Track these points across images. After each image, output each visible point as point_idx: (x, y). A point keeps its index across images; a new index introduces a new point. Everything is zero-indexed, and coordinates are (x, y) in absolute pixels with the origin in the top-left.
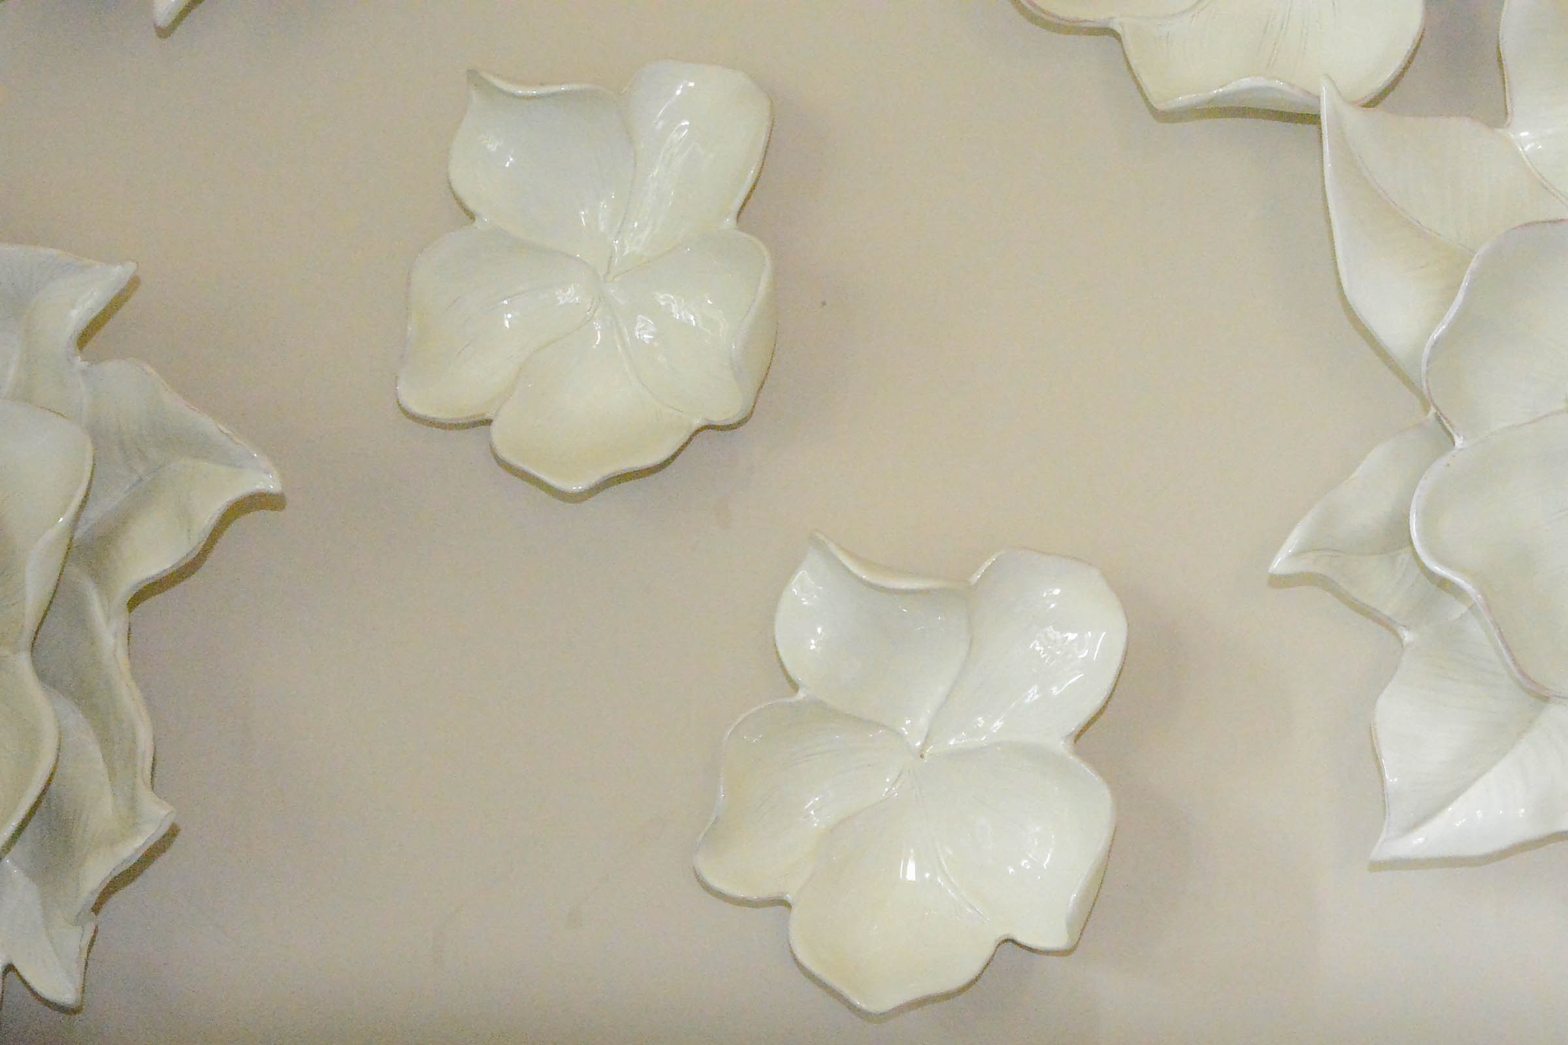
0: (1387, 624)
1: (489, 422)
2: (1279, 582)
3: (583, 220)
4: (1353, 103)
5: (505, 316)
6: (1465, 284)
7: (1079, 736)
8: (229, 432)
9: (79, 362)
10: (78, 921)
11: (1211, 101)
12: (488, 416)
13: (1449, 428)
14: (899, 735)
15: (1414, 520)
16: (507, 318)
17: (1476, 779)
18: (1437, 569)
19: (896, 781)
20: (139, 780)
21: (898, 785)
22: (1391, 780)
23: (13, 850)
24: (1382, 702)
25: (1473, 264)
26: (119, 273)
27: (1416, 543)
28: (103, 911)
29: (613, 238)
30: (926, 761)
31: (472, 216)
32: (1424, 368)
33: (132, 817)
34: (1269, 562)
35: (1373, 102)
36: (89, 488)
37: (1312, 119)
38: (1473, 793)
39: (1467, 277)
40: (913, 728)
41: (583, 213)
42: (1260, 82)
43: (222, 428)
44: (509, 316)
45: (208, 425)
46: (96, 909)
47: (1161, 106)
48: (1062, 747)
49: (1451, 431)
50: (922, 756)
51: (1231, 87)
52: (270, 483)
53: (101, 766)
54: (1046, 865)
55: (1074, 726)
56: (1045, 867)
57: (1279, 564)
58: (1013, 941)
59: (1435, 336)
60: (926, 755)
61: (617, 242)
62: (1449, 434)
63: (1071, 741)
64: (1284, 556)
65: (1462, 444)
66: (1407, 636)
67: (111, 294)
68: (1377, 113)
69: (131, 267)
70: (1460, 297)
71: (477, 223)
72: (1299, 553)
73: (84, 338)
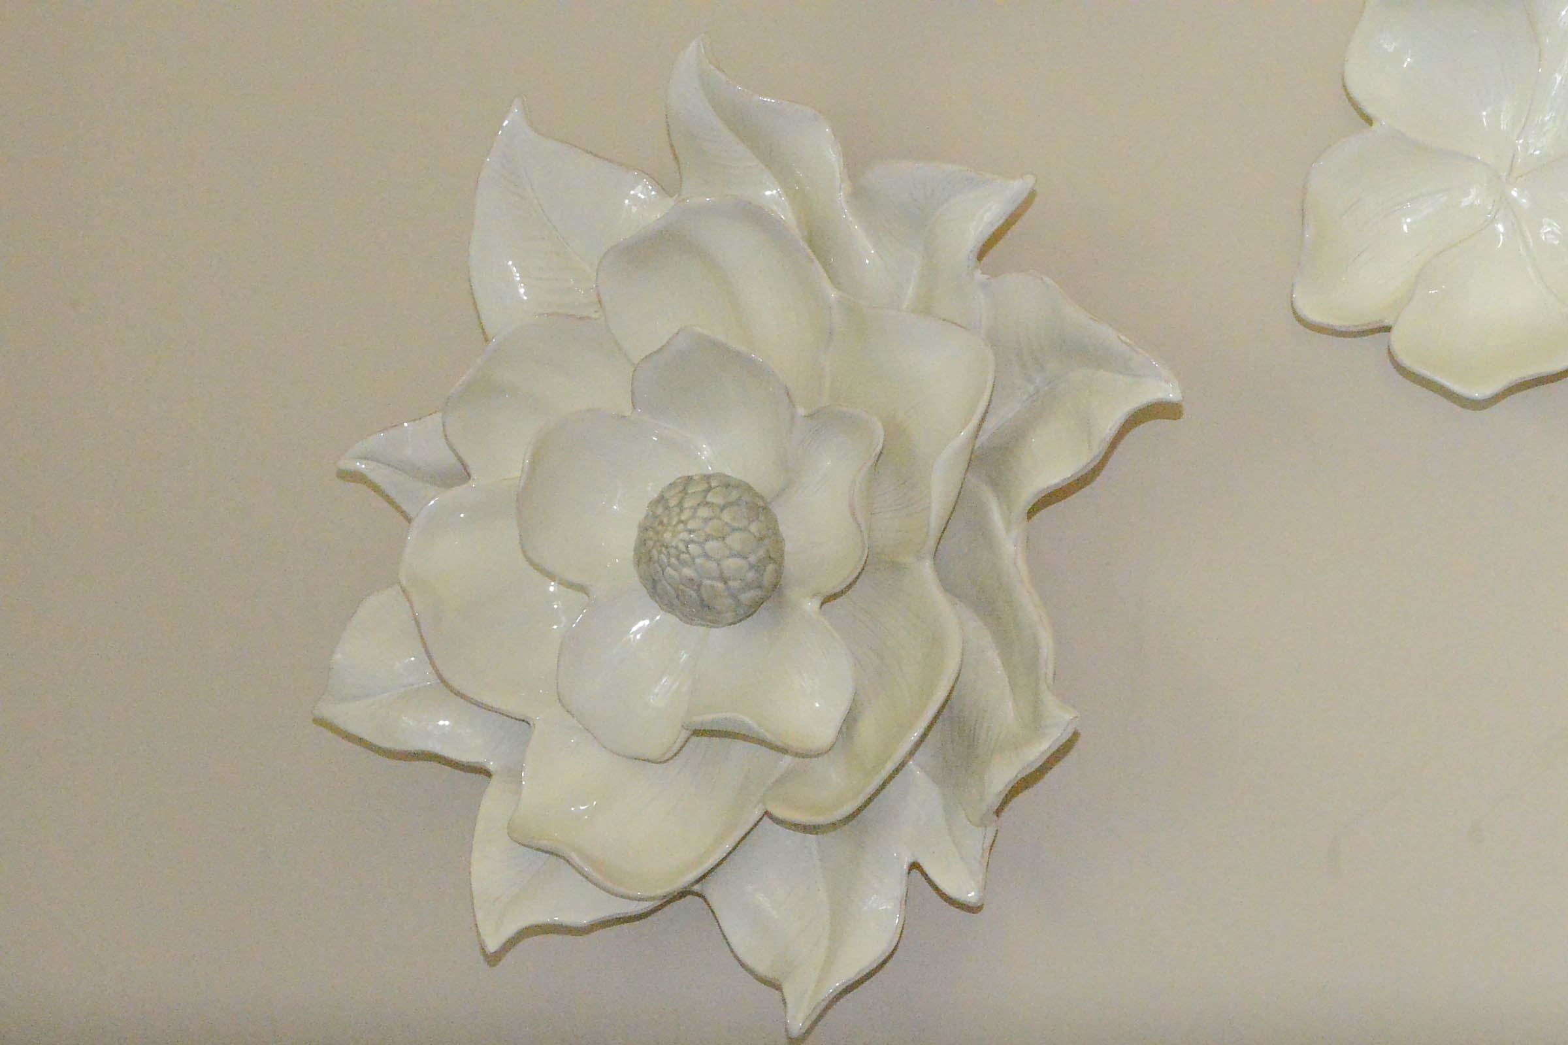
1: (1388, 329)
3: (1484, 120)
5: (1403, 220)
8: (1131, 342)
9: (979, 275)
10: (982, 823)
12: (1387, 322)
16: (1406, 222)
20: (1043, 686)
23: (917, 754)
26: (1017, 187)
28: (1004, 814)
29: (1515, 138)
31: (1369, 120)
33: (1035, 721)
36: (990, 402)
41: (1484, 113)
43: (1123, 338)
44: (1409, 220)
45: (1109, 334)
46: (998, 813)
52: (1170, 392)
53: (1000, 671)
61: (1521, 141)
67: (1011, 208)
69: (1030, 181)
71: (1375, 127)
73: (983, 252)
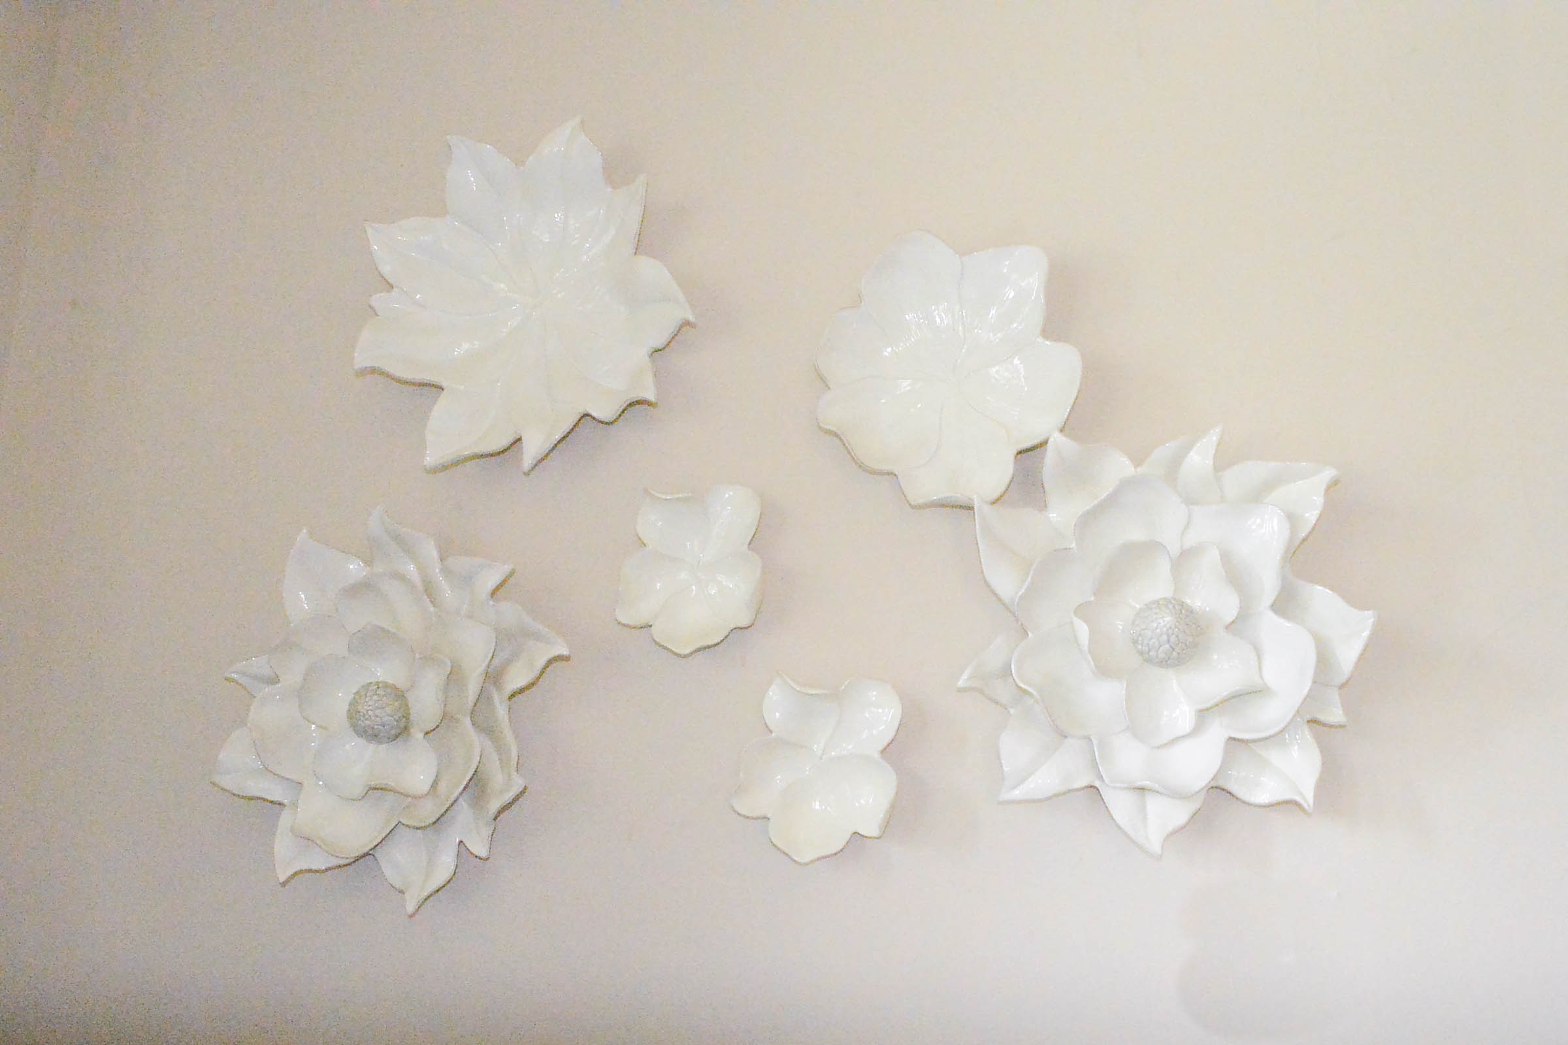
0: (1004, 706)
1: (651, 626)
2: (960, 690)
3: (688, 546)
4: (987, 502)
6: (1031, 573)
7: (883, 751)
8: (549, 631)
9: (492, 602)
10: (488, 824)
11: (932, 501)
12: (651, 624)
13: (1026, 630)
14: (812, 751)
15: (1013, 666)
16: (658, 585)
17: (1039, 768)
18: (1023, 686)
19: (811, 769)
20: (512, 769)
21: (812, 771)
22: (1005, 769)
23: (462, 796)
24: (1002, 738)
25: (1035, 565)
26: (507, 568)
27: (1014, 675)
28: (498, 820)
29: (700, 554)
30: (823, 761)
31: (645, 545)
32: (1016, 606)
33: (509, 783)
34: (957, 683)
35: (994, 502)
36: (494, 652)
37: (971, 509)
39: (1032, 571)
40: (818, 748)
41: (688, 544)
42: (951, 495)
45: (541, 628)
46: (495, 820)
47: (913, 503)
48: (877, 755)
50: (821, 759)
52: (565, 651)
53: (497, 762)
55: (881, 748)
56: (870, 804)
57: (961, 683)
58: (858, 833)
59: (1020, 593)
60: (823, 759)
61: (702, 555)
62: (1026, 632)
63: (880, 753)
64: (963, 681)
65: (1031, 636)
66: (1012, 711)
67: (504, 577)
68: (996, 507)
69: (512, 566)
70: (1030, 578)
71: (647, 548)
72: (969, 679)
73: (493, 594)
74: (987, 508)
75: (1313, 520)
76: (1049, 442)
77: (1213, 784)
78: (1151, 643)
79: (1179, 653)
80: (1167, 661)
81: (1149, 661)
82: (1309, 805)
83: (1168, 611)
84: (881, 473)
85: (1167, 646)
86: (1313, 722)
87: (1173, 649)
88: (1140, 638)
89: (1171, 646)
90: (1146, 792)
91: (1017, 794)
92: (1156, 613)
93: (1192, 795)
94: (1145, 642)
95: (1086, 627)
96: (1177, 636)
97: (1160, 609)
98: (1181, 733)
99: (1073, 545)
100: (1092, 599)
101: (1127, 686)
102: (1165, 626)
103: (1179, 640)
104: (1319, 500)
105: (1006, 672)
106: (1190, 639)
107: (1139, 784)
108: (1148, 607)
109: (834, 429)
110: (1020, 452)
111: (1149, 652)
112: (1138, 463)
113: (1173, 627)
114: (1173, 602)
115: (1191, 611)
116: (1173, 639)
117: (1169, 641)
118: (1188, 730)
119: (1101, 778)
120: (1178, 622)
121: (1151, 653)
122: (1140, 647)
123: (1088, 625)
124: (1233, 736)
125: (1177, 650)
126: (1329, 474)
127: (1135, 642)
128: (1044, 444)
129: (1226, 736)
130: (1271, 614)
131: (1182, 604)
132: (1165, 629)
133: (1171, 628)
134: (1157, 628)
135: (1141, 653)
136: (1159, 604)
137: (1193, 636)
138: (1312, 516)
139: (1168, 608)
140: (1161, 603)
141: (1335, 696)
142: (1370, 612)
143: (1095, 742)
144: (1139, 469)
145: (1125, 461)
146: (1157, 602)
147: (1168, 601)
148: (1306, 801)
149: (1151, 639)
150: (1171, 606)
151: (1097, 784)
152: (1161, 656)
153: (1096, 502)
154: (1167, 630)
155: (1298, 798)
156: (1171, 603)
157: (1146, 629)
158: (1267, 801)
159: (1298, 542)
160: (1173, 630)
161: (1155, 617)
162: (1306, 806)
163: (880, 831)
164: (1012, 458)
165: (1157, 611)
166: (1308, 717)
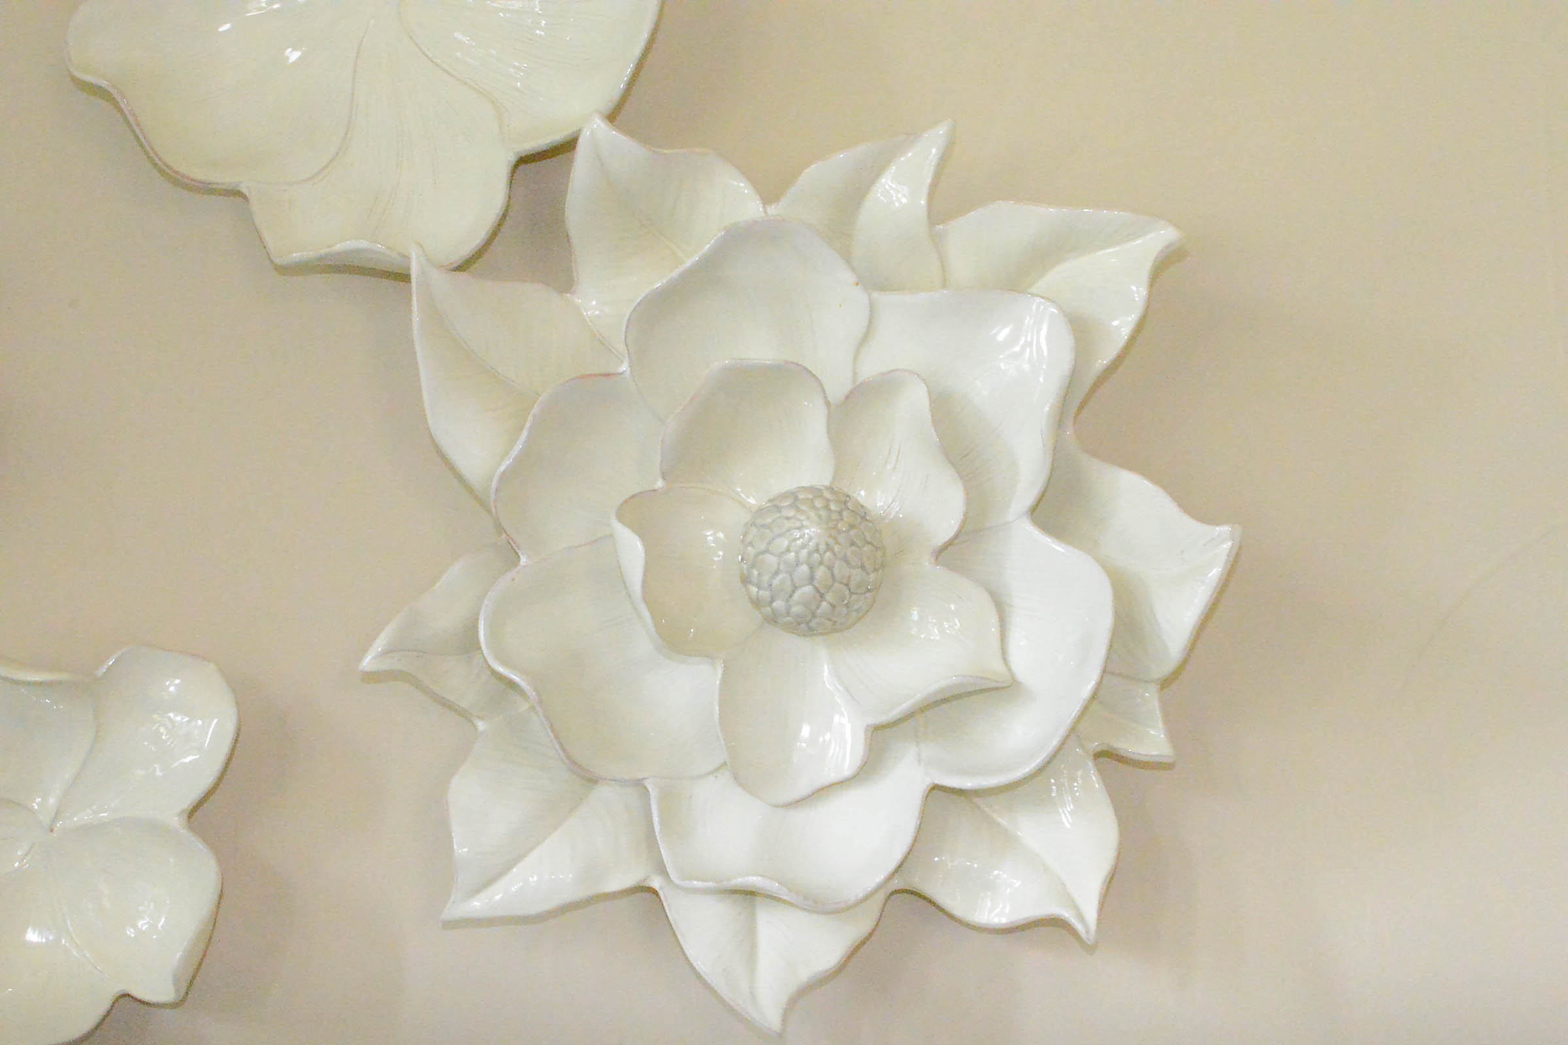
0: (464, 714)
2: (371, 677)
4: (441, 267)
6: (528, 425)
7: (193, 812)
11: (321, 258)
13: (516, 548)
14: (31, 810)
15: (482, 627)
17: (532, 849)
18: (501, 669)
19: (26, 855)
21: (29, 857)
22: (461, 850)
24: (455, 782)
25: (536, 409)
27: (485, 651)
30: (55, 835)
32: (493, 496)
34: (360, 659)
35: (462, 267)
37: (405, 277)
38: (529, 861)
39: (530, 418)
40: (43, 803)
42: (363, 244)
47: (278, 261)
48: (175, 821)
49: (518, 551)
50: (52, 831)
51: (339, 247)
54: (162, 927)
55: (187, 801)
56: (160, 928)
57: (368, 662)
58: (129, 995)
59: (502, 468)
60: (55, 829)
62: (517, 554)
63: (185, 816)
64: (373, 655)
65: (526, 562)
66: (481, 725)
68: (461, 276)
70: (525, 433)
72: (385, 653)
74: (441, 282)
75: (1125, 332)
76: (580, 140)
77: (897, 884)
78: (776, 582)
79: (833, 607)
80: (808, 623)
81: (772, 619)
82: (1087, 932)
83: (812, 514)
84: (207, 189)
85: (808, 589)
86: (1107, 756)
87: (822, 596)
88: (755, 573)
89: (817, 590)
90: (758, 899)
91: (477, 906)
92: (788, 518)
93: (849, 908)
94: (766, 578)
95: (639, 545)
96: (830, 568)
97: (798, 510)
98: (832, 776)
99: (624, 367)
100: (660, 484)
101: (724, 674)
102: (804, 546)
103: (833, 575)
104: (1139, 292)
105: (467, 643)
106: (857, 575)
107: (738, 881)
108: (775, 504)
109: (104, 83)
110: (524, 160)
111: (772, 601)
112: (768, 198)
113: (822, 547)
114: (827, 495)
115: (861, 515)
116: (821, 572)
117: (812, 579)
118: (847, 770)
119: (662, 871)
120: (830, 536)
121: (775, 604)
122: (754, 590)
123: (643, 537)
124: (938, 782)
125: (829, 597)
126: (1161, 237)
127: (746, 580)
128: (567, 147)
129: (928, 782)
130: (1028, 529)
131: (845, 500)
132: (804, 552)
133: (817, 550)
134: (788, 550)
135: (756, 603)
136: (796, 498)
137: (863, 567)
138: (1122, 326)
139: (814, 508)
140: (801, 496)
141: (1150, 698)
142: (1226, 529)
143: (654, 794)
144: (773, 210)
145: (743, 187)
146: (793, 497)
147: (815, 491)
148: (1082, 919)
149: (777, 573)
150: (818, 503)
151: (656, 883)
152: (796, 609)
153: (675, 273)
154: (810, 554)
155: (1067, 915)
156: (821, 496)
157: (766, 551)
158: (1004, 920)
159: (1088, 381)
160: (822, 556)
161: (787, 524)
162: (1079, 927)
163: (177, 991)
164: (503, 172)
165: (791, 513)
166: (1095, 746)
